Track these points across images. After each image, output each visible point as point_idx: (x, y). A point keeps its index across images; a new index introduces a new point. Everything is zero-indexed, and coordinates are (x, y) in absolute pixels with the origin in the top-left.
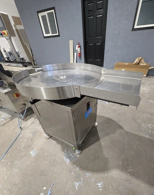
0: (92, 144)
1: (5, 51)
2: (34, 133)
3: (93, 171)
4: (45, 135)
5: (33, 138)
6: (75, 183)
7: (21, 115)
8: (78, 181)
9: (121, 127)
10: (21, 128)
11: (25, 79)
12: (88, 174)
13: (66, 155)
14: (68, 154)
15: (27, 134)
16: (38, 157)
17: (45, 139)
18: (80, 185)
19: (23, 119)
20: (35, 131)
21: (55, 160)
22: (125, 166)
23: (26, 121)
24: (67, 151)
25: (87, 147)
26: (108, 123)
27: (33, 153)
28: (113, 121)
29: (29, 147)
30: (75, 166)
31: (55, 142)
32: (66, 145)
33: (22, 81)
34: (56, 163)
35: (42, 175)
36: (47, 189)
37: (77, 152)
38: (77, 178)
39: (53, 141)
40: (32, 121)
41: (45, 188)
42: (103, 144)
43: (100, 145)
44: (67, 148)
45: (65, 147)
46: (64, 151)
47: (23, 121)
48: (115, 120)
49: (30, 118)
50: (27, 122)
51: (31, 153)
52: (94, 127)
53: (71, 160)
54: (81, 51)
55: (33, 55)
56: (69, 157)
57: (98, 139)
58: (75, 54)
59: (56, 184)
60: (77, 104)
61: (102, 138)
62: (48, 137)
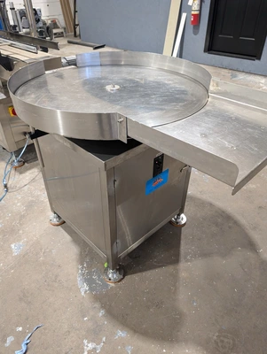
0: (155, 267)
1: (13, 9)
2: (30, 205)
3: (135, 331)
4: (52, 215)
5: (23, 216)
6: (85, 342)
7: (14, 158)
8: (93, 341)
9: (251, 246)
10: (6, 186)
11: (33, 83)
12: (121, 334)
13: (83, 275)
14: (90, 274)
15: (16, 202)
16: (24, 259)
17: (48, 225)
18: (95, 349)
19: (16, 168)
20: (32, 201)
21: (56, 276)
22: (224, 347)
23: (21, 173)
24: (89, 267)
25: (141, 271)
26: (217, 225)
27: (15, 248)
28: (236, 223)
29: (10, 232)
30: (97, 305)
31: (68, 237)
32: (91, 250)
33: (28, 85)
34: (56, 285)
35: (21, 299)
36: (23, 333)
37: (112, 275)
38: (94, 334)
39: (66, 234)
40: (33, 176)
41: (20, 329)
42: (183, 275)
43: (175, 277)
44: (92, 259)
45: (87, 255)
46: (82, 264)
47: (13, 171)
48: (243, 221)
49: (30, 169)
50: (21, 176)
51: (13, 246)
52: (175, 227)
53: (91, 289)
54: (200, 10)
55: (75, 12)
56: (89, 281)
57: (176, 260)
58: (184, 16)
59: (45, 329)
60: (122, 156)
61: (188, 261)
62: (55, 221)
